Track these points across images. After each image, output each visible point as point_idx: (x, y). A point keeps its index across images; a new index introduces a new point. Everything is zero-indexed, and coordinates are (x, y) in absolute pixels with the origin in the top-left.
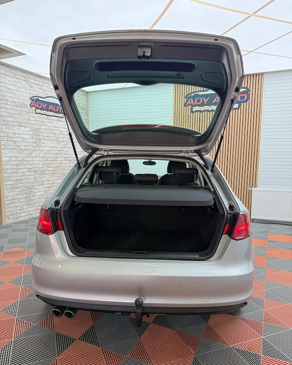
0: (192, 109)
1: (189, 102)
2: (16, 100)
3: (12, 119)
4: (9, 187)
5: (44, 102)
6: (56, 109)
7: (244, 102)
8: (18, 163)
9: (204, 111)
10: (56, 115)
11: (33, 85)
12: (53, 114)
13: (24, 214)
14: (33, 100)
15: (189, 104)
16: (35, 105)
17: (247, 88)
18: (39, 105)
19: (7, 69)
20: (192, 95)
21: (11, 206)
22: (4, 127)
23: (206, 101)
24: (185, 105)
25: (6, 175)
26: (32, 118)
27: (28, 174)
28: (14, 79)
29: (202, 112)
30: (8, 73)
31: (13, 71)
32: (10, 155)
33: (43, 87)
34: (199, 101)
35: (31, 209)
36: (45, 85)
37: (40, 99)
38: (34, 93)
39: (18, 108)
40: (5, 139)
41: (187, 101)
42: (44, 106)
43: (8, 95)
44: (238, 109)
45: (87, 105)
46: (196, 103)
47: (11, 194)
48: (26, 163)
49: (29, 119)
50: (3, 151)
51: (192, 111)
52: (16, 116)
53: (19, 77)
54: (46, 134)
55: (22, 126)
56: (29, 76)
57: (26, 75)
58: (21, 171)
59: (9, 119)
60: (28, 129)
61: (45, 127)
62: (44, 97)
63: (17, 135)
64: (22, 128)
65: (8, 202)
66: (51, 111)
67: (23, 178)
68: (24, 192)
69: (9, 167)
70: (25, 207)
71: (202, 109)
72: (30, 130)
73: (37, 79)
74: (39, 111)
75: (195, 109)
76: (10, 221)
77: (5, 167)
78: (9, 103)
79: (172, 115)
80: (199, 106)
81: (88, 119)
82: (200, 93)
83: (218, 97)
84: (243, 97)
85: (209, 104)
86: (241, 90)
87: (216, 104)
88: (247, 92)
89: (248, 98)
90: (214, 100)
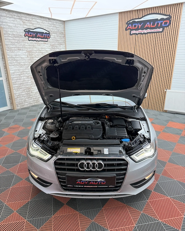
0: (130, 32)
1: (128, 27)
2: (15, 33)
3: (14, 46)
4: (16, 88)
5: (34, 32)
6: (42, 36)
7: (166, 27)
8: (20, 73)
9: (139, 34)
10: (43, 40)
11: (25, 21)
12: (40, 39)
13: (27, 104)
14: (26, 32)
15: (129, 29)
16: (28, 35)
17: (169, 15)
18: (31, 34)
19: (7, 13)
21: (18, 99)
22: (9, 51)
23: (140, 26)
24: (126, 30)
25: (13, 81)
26: (27, 44)
27: (27, 79)
28: (12, 19)
29: (137, 34)
30: (8, 15)
31: (11, 13)
32: (15, 69)
33: (32, 22)
34: (135, 26)
35: (31, 100)
36: (34, 20)
37: (31, 30)
38: (26, 27)
39: (17, 38)
40: (10, 59)
42: (34, 35)
43: (9, 30)
44: (162, 32)
45: (64, 31)
46: (133, 28)
47: (17, 92)
48: (25, 73)
49: (24, 45)
50: (10, 67)
51: (130, 34)
52: (16, 44)
53: (15, 17)
54: (36, 54)
55: (20, 50)
56: (22, 15)
57: (19, 15)
58: (22, 78)
59: (12, 46)
60: (24, 51)
61: (35, 49)
62: (33, 28)
63: (17, 56)
64: (21, 51)
65: (16, 97)
66: (39, 38)
67: (24, 82)
68: (26, 91)
69: (15, 76)
70: (27, 99)
71: (137, 32)
72: (26, 52)
73: (28, 16)
74: (30, 39)
75: (132, 32)
76: (19, 108)
77: (12, 76)
78: (10, 36)
79: (117, 37)
80: (136, 30)
81: (65, 40)
82: (136, 20)
83: (148, 23)
84: (166, 23)
85: (142, 28)
86: (165, 17)
87: (147, 28)
88: (169, 19)
89: (170, 23)
90: (146, 26)
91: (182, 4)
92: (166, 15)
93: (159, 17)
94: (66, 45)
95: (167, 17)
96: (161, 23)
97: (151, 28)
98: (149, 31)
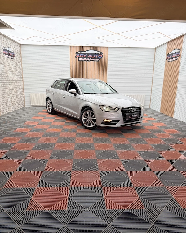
1: (77, 56)
5: (7, 51)
7: (101, 58)
9: (84, 60)
12: (10, 57)
13: (5, 111)
14: (4, 49)
15: (78, 57)
16: (4, 52)
17: (102, 52)
20: (79, 53)
23: (85, 56)
24: (76, 57)
26: (4, 60)
29: (84, 61)
34: (82, 56)
35: (7, 108)
36: (7, 41)
37: (6, 49)
38: (4, 46)
41: (77, 55)
42: (7, 53)
44: (98, 61)
45: (21, 52)
46: (81, 57)
48: (4, 84)
51: (79, 60)
54: (9, 68)
58: (3, 88)
61: (8, 64)
64: (2, 65)
66: (10, 55)
67: (4, 92)
68: (5, 99)
71: (83, 59)
74: (6, 56)
75: (80, 59)
76: (2, 114)
81: (21, 60)
82: (82, 52)
83: (90, 55)
84: (100, 56)
85: (86, 57)
86: (99, 53)
87: (89, 58)
88: (102, 54)
89: (102, 57)
90: (89, 56)
91: (107, 47)
92: (100, 52)
93: (96, 52)
94: (22, 63)
95: (100, 53)
96: (98, 56)
97: (92, 58)
98: (91, 59)
